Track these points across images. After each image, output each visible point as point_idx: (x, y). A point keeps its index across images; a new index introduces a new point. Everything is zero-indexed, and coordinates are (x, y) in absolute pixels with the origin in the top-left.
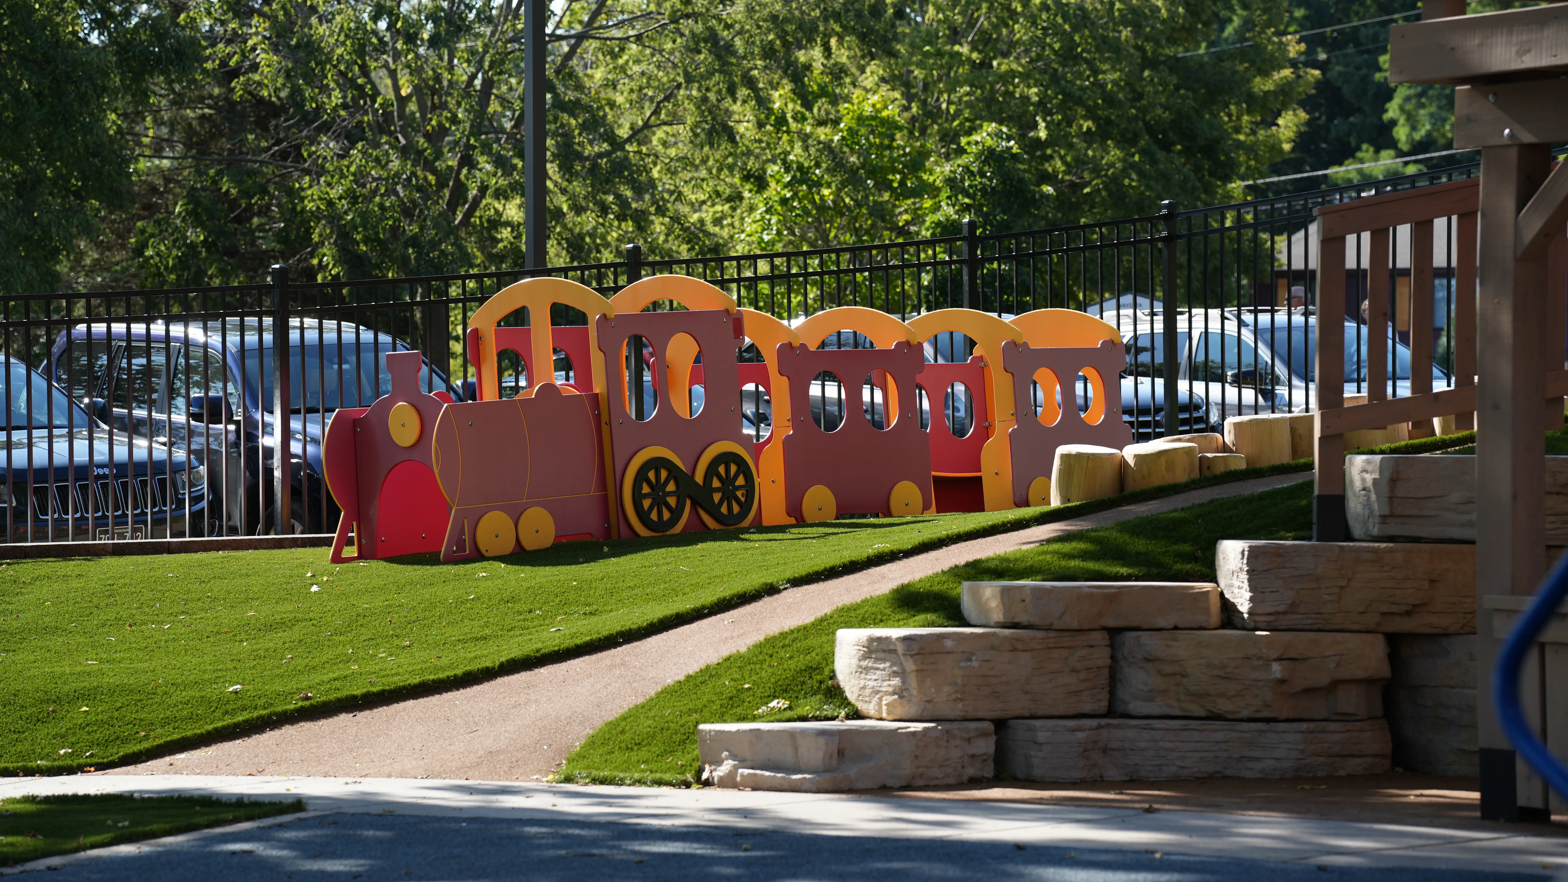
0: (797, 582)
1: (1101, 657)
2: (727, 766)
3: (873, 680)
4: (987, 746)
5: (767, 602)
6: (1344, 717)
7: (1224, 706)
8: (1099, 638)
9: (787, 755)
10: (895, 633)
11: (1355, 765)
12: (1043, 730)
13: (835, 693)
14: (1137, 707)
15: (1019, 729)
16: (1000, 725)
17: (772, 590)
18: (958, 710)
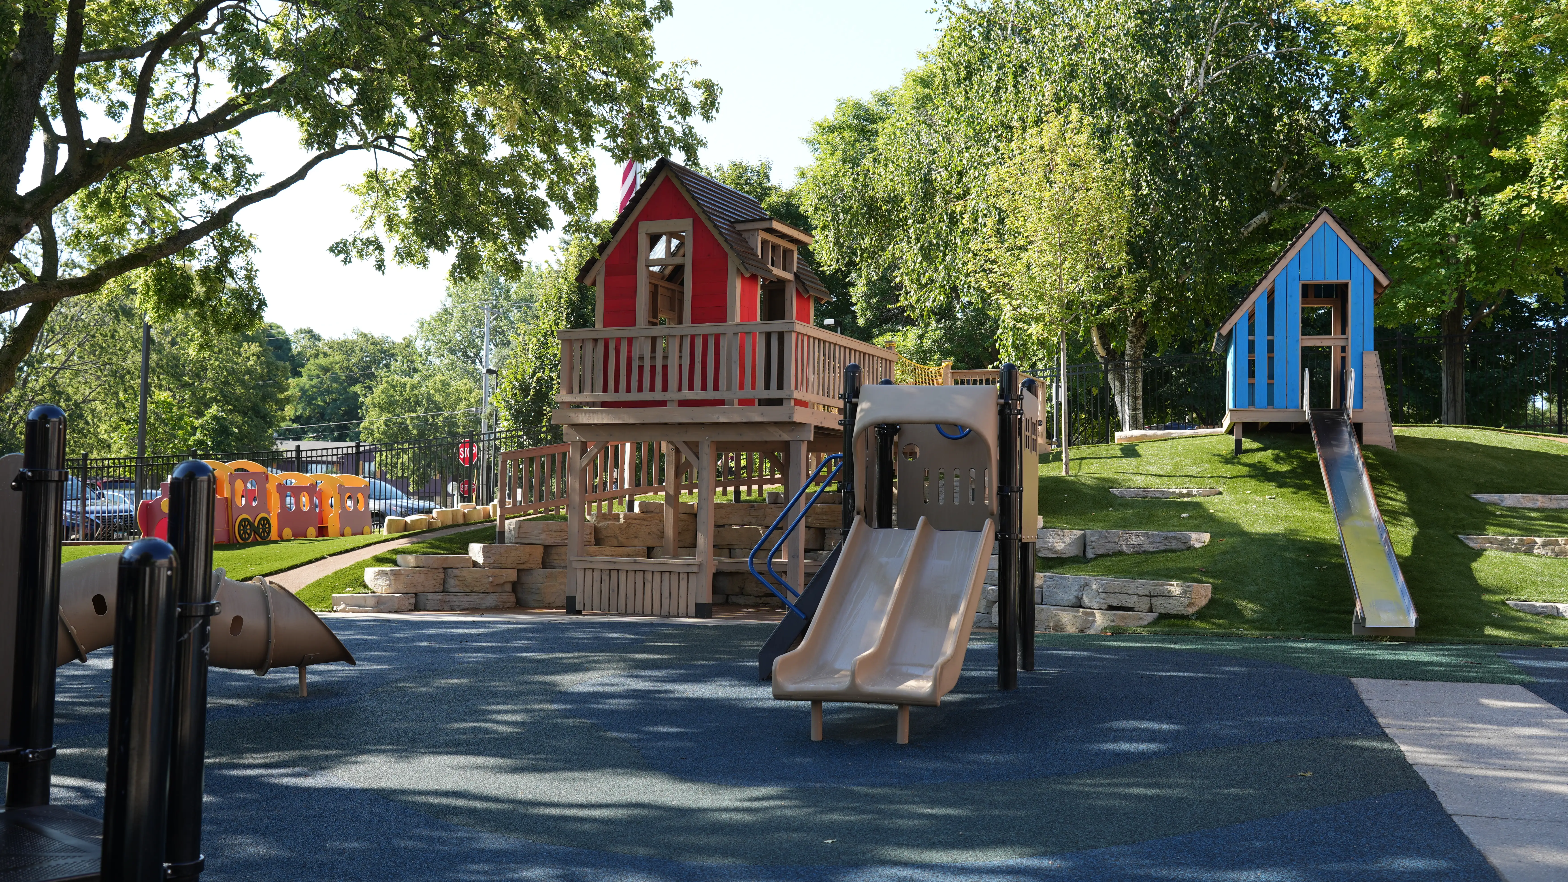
0: (331, 555)
1: (442, 576)
2: (343, 606)
3: (379, 582)
4: (413, 601)
5: (323, 561)
6: (506, 592)
7: (476, 589)
8: (441, 570)
9: (363, 603)
10: (388, 569)
11: (509, 605)
12: (430, 596)
13: (365, 586)
14: (451, 590)
15: (422, 596)
16: (416, 594)
17: (324, 558)
18: (405, 590)
